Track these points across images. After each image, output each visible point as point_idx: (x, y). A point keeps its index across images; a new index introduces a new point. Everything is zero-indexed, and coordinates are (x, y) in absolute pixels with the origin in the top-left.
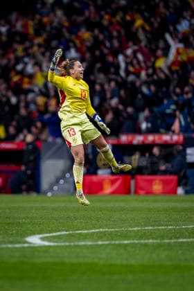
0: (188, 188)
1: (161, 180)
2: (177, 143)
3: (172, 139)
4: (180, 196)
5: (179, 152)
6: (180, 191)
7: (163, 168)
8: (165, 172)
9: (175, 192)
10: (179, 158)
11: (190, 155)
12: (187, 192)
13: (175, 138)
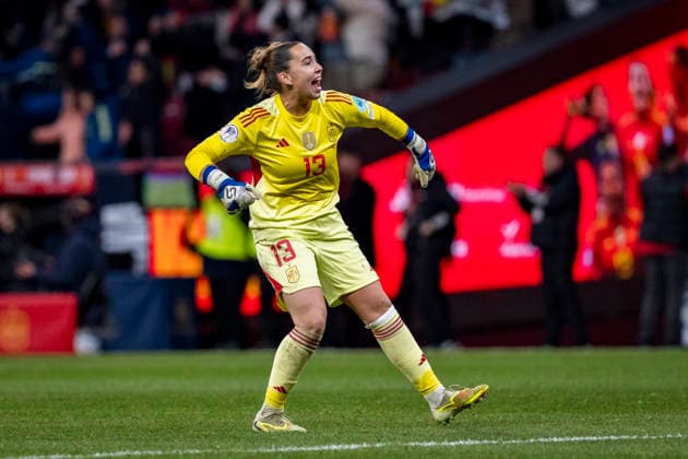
0: (109, 332)
1: (23, 309)
2: (72, 193)
3: (56, 180)
4: (86, 358)
5: (78, 219)
6: (85, 343)
7: (26, 269)
8: (32, 285)
9: (66, 345)
10: (76, 240)
11: (117, 227)
12: (106, 347)
13: (68, 176)
